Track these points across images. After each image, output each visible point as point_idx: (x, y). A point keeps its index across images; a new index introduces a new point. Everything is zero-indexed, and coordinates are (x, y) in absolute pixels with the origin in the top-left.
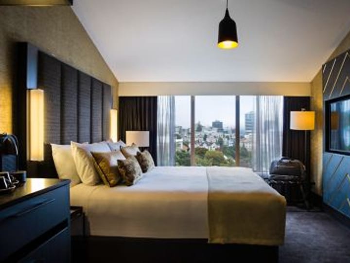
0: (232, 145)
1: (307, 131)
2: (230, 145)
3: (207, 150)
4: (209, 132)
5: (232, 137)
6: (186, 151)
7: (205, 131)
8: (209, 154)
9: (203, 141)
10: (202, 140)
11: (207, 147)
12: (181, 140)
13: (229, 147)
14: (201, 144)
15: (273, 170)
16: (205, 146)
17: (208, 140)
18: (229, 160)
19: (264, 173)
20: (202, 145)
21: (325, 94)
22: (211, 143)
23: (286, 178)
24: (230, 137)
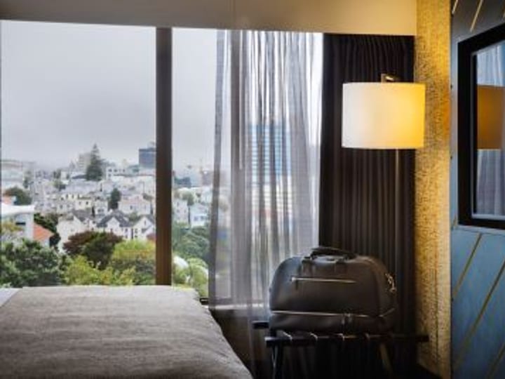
0: (201, 224)
1: (402, 151)
2: (195, 224)
3: (118, 240)
4: (128, 181)
5: (203, 199)
6: (45, 244)
7: (115, 179)
8: (126, 254)
9: (107, 212)
10: (103, 207)
11: (119, 232)
12: (30, 208)
13: (193, 230)
14: (99, 220)
15: (283, 297)
16: (114, 227)
17: (124, 207)
18: (191, 272)
19: (255, 306)
20: (103, 224)
21: (458, 19)
22: (135, 219)
23: (329, 323)
24: (196, 198)
